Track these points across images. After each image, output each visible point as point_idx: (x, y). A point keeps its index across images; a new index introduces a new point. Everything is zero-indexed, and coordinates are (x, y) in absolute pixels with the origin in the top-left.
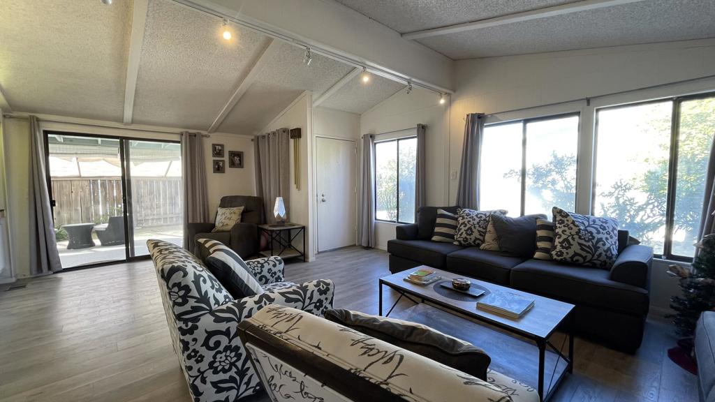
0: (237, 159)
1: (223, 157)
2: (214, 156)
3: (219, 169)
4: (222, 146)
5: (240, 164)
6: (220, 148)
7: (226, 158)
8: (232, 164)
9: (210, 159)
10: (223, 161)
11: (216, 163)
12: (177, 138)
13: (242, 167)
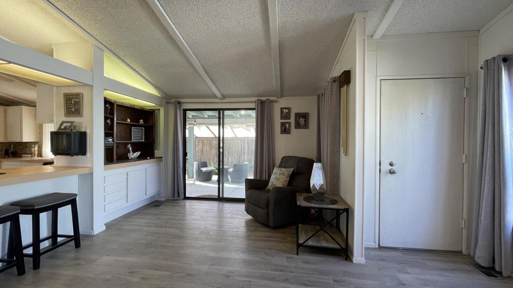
0: (302, 120)
1: (289, 118)
2: (281, 119)
3: (285, 130)
4: (289, 109)
5: (306, 125)
6: (287, 111)
7: (292, 120)
8: (298, 126)
9: (278, 121)
10: (289, 123)
11: (283, 124)
12: (253, 106)
13: (307, 128)
